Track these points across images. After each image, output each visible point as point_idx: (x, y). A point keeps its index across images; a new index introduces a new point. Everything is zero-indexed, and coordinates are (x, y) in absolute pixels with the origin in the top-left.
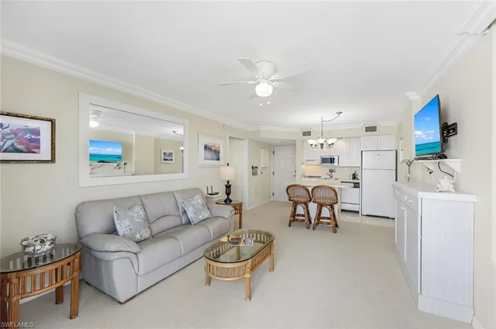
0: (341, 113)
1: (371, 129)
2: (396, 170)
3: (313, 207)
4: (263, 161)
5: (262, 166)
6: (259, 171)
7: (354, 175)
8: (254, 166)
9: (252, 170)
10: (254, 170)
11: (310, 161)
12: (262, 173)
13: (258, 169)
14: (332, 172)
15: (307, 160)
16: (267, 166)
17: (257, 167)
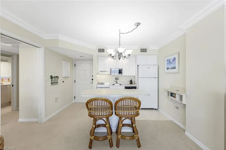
0: (139, 24)
1: (144, 50)
2: (158, 78)
3: (114, 120)
4: (64, 71)
5: (64, 76)
6: (60, 81)
7: (130, 81)
8: (53, 76)
9: (51, 79)
10: (53, 79)
11: (103, 71)
12: (63, 82)
13: (58, 78)
14: (117, 79)
15: (101, 71)
16: (69, 76)
17: (58, 77)
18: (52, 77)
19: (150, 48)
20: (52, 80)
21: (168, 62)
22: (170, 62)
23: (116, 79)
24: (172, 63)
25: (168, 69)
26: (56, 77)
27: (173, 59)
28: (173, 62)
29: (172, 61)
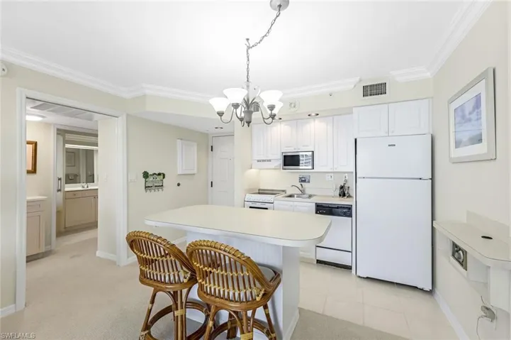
1: (374, 90)
2: (432, 179)
4: (182, 161)
5: (180, 172)
7: (342, 188)
8: (150, 173)
9: (144, 179)
10: (151, 179)
11: (263, 161)
12: (179, 185)
13: (164, 177)
14: (305, 181)
15: (258, 161)
16: (195, 171)
17: (164, 175)
18: (146, 175)
19: (396, 77)
20: (146, 181)
21: (458, 119)
22: (463, 117)
23: (302, 181)
24: (470, 120)
25: (458, 144)
26: (159, 174)
27: (472, 104)
28: (474, 116)
29: (470, 113)
